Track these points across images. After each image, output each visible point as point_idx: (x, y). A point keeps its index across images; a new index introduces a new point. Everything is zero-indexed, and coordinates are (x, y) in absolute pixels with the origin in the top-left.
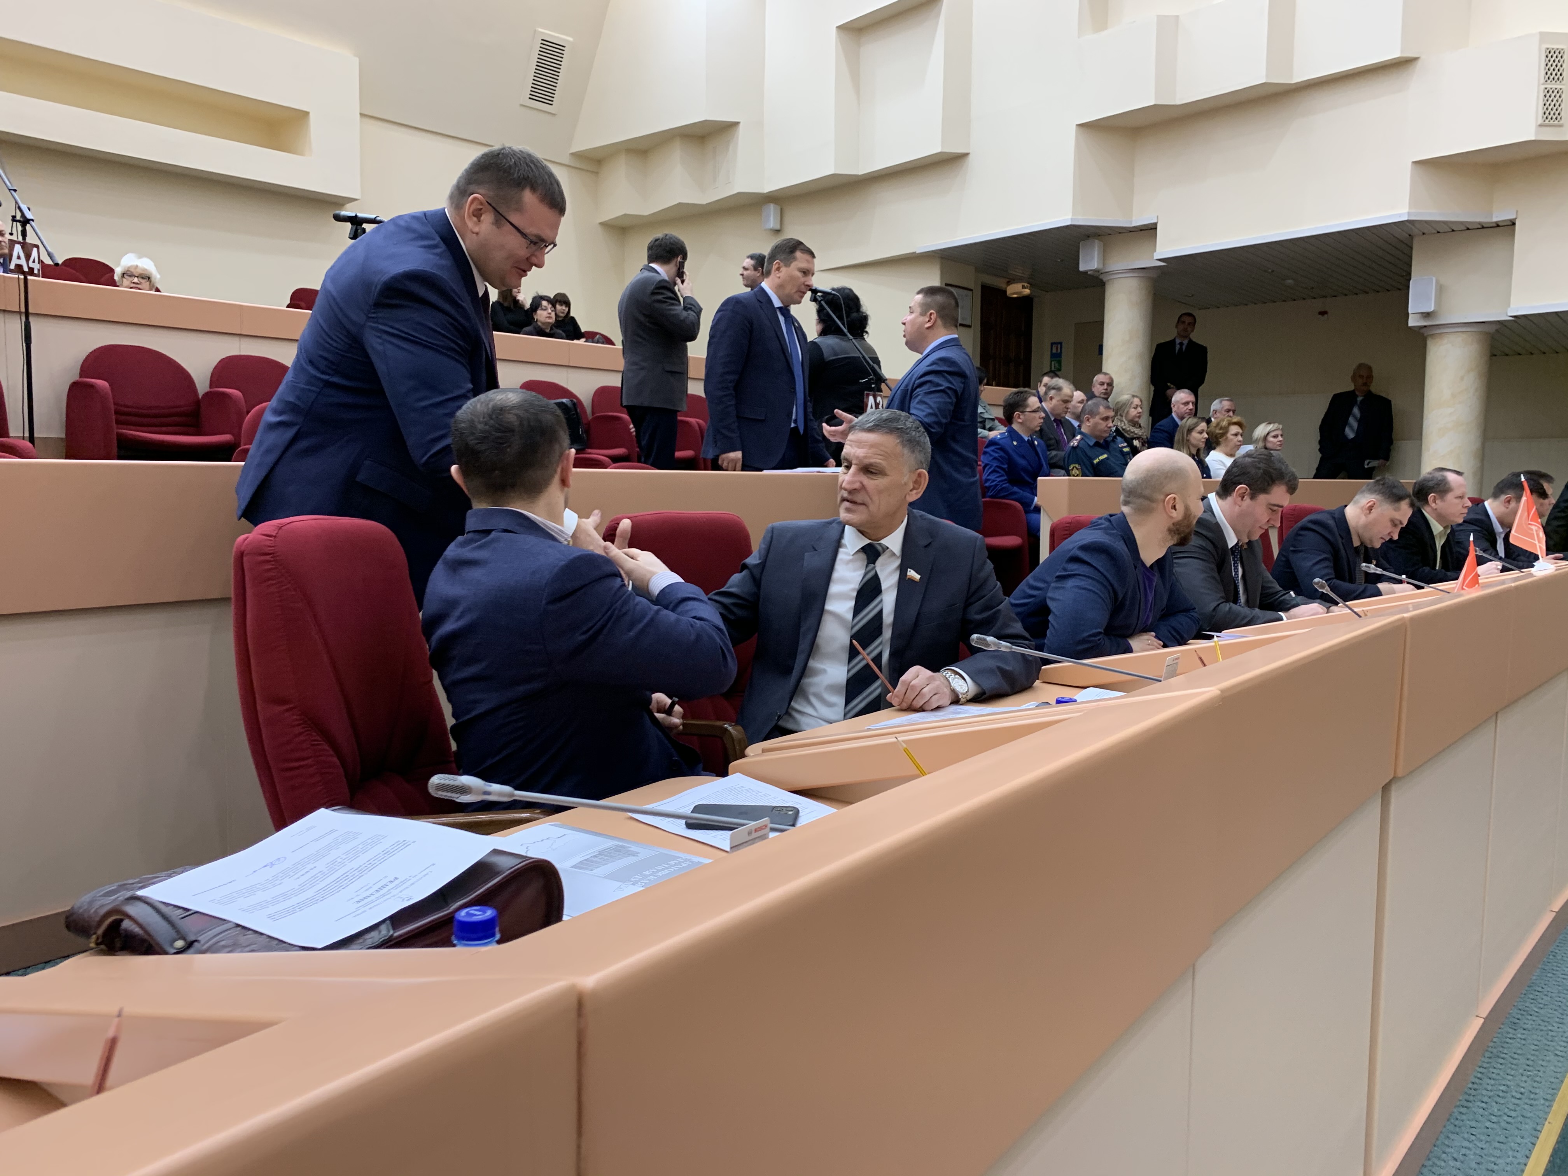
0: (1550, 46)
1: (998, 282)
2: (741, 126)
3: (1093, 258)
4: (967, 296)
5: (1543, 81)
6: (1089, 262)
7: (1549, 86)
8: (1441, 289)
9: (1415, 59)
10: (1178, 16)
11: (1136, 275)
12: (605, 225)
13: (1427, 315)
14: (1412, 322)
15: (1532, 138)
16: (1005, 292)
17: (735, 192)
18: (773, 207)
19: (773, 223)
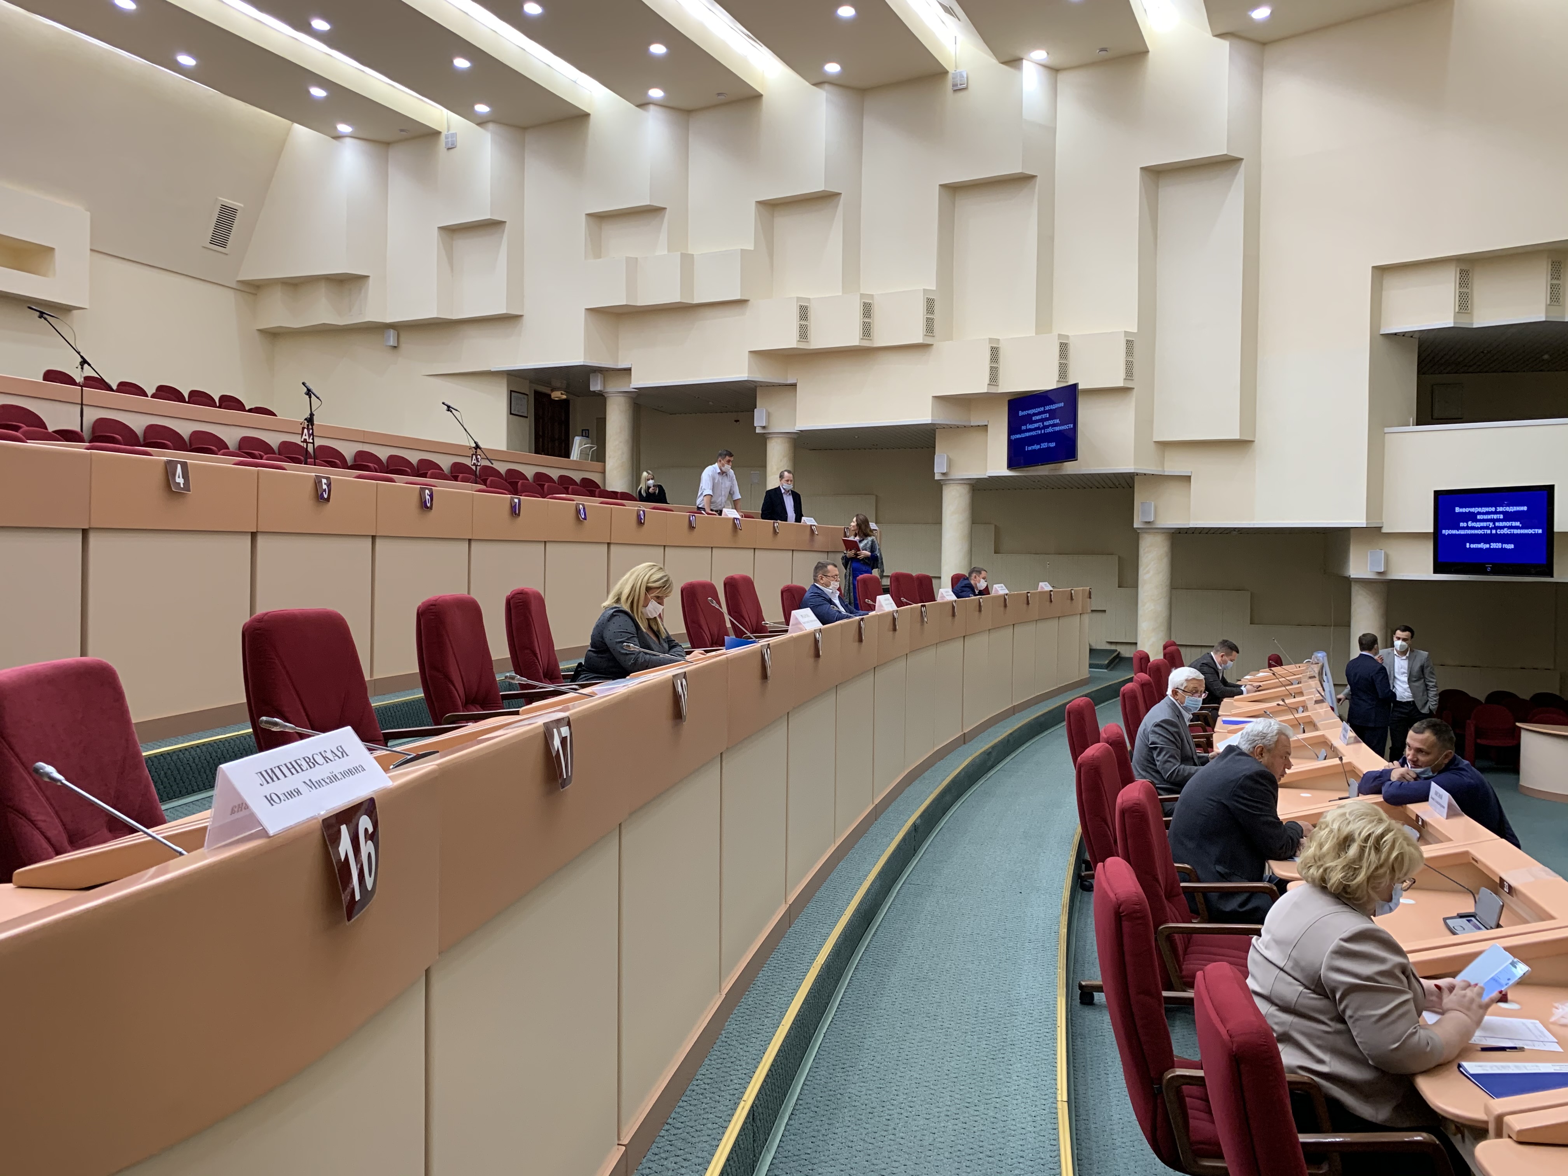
0: (802, 304)
1: (545, 390)
2: (371, 278)
3: (597, 383)
4: (524, 398)
5: (799, 320)
6: (596, 386)
7: (801, 323)
8: (768, 415)
9: (748, 300)
10: (637, 258)
11: (621, 395)
12: (262, 331)
13: (764, 427)
14: (757, 431)
15: (795, 346)
16: (550, 396)
17: (364, 320)
18: (392, 331)
19: (392, 342)
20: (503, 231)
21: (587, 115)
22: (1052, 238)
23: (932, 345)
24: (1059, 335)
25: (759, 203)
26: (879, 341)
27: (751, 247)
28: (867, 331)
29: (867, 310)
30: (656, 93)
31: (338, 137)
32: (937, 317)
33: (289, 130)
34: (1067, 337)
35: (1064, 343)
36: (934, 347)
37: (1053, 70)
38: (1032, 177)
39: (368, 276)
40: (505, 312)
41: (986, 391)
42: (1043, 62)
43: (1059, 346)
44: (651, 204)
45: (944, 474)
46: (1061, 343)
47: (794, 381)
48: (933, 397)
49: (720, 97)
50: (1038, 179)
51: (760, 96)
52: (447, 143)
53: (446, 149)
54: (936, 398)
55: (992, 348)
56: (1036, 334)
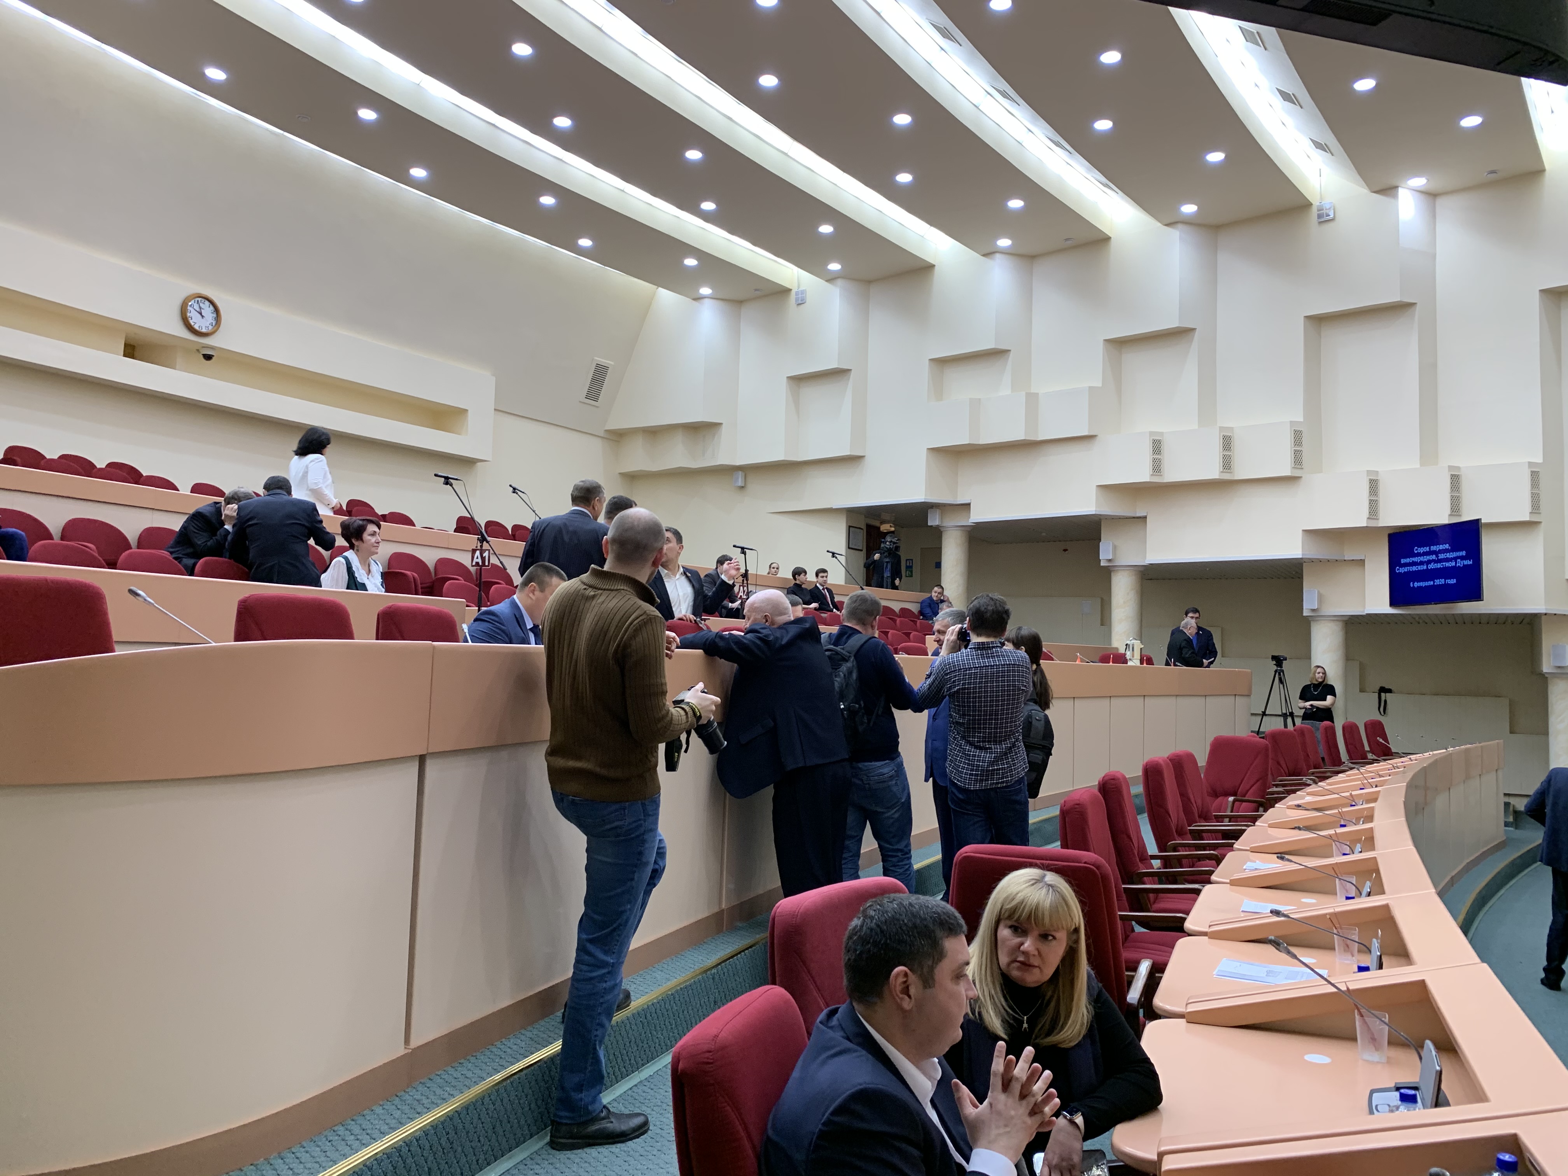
0: (1155, 438)
1: (876, 523)
2: (723, 426)
3: (935, 518)
4: (859, 533)
5: (1151, 454)
6: (934, 520)
7: (1155, 457)
8: (1115, 548)
9: (1096, 436)
10: (980, 399)
11: (958, 529)
12: (623, 475)
13: (1110, 560)
14: (1102, 564)
15: (1148, 480)
16: (879, 528)
17: (718, 463)
18: (740, 472)
19: (740, 483)
20: (849, 379)
21: (934, 266)
22: (1435, 366)
23: (1300, 478)
24: (1449, 466)
25: (1108, 341)
26: (1240, 475)
27: (1100, 385)
28: (1227, 463)
29: (1227, 443)
30: (1004, 243)
31: (699, 298)
32: (1305, 448)
33: (654, 294)
34: (1458, 468)
35: (1455, 475)
36: (1303, 478)
37: (1431, 196)
38: (1411, 305)
39: (720, 424)
40: (848, 453)
41: (1365, 525)
42: (1422, 189)
43: (1449, 478)
44: (996, 347)
45: (1313, 610)
46: (1452, 475)
47: (1146, 515)
48: (1303, 530)
49: (1069, 242)
50: (1418, 307)
51: (1110, 238)
52: (797, 299)
53: (796, 305)
54: (1306, 531)
55: (1371, 481)
56: (1421, 466)
